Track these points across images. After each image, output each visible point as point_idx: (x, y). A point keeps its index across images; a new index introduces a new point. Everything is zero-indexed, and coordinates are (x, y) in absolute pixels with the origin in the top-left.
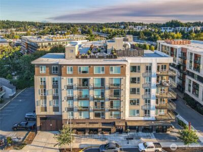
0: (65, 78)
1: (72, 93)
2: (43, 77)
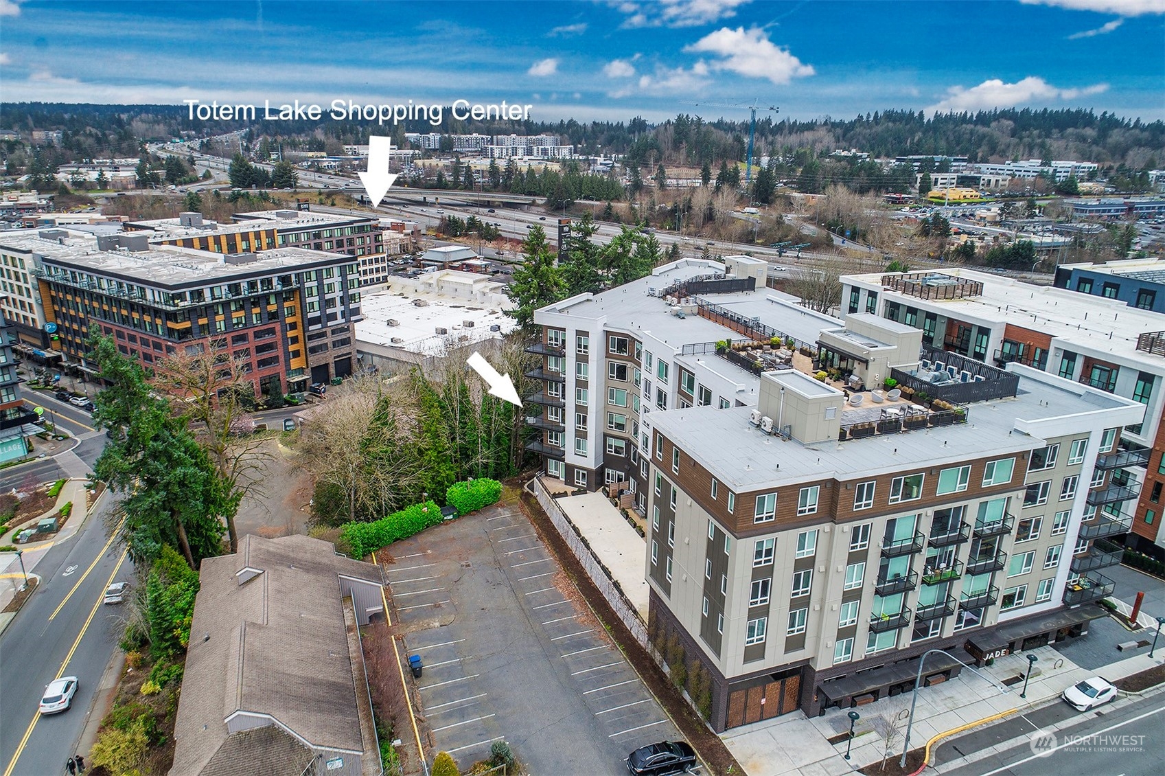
0: (846, 528)
1: (861, 576)
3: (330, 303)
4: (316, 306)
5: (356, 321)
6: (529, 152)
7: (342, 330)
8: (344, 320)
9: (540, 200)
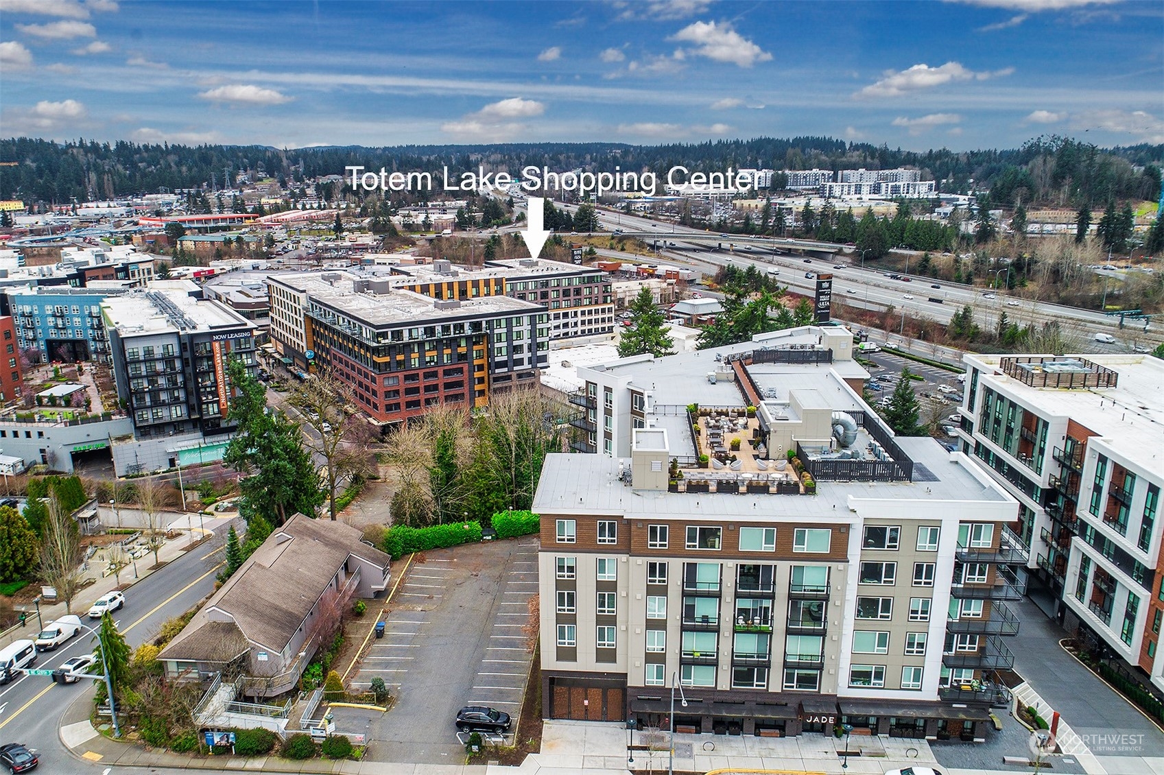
0: (640, 561)
2: (566, 556)
3: (518, 349)
4: (504, 351)
5: (542, 368)
6: (876, 189)
7: (530, 375)
8: (530, 366)
9: (848, 249)
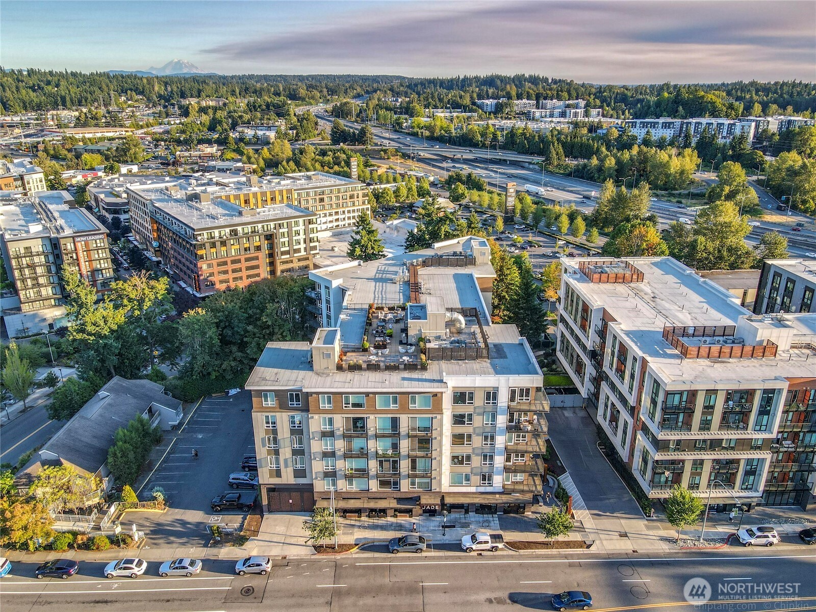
0: (316, 417)
1: (333, 445)
2: (270, 414)
3: (296, 242)
4: (287, 244)
5: (314, 254)
6: (563, 114)
7: (304, 259)
8: (306, 253)
9: (537, 160)
